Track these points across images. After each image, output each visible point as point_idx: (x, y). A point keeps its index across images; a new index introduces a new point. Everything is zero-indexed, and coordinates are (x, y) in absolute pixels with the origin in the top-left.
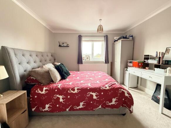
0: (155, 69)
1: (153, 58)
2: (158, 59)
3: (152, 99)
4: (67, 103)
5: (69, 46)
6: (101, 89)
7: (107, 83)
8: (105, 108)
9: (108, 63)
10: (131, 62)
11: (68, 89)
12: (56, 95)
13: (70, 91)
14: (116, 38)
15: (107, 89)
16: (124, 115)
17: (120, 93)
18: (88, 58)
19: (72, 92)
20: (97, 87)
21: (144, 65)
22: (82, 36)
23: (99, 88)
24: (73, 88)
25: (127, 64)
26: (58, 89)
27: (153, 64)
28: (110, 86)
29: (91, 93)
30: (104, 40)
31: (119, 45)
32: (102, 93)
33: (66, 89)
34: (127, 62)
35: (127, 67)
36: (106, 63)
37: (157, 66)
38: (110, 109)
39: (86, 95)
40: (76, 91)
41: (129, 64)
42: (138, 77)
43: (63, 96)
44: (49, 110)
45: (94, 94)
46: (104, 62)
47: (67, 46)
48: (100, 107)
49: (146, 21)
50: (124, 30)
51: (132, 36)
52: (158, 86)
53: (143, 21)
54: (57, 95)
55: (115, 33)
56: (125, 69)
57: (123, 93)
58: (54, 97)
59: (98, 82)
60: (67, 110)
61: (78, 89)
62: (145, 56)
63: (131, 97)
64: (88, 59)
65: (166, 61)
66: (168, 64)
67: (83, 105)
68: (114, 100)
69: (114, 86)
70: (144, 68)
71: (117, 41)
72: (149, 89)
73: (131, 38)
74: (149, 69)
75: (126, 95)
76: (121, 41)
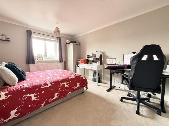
0: (93, 63)
1: (91, 57)
2: (93, 58)
3: (93, 81)
4: (42, 99)
5: (9, 41)
6: (69, 78)
7: (71, 75)
8: (73, 92)
9: (62, 62)
10: (79, 60)
11: (40, 86)
12: (26, 95)
13: (43, 87)
14: (68, 41)
15: (73, 78)
16: (83, 93)
17: (81, 79)
18: (41, 57)
19: (46, 86)
20: (66, 78)
21: (87, 62)
22: (32, 32)
23: (68, 78)
24: (45, 83)
25: (77, 62)
26: (27, 88)
27: (91, 60)
28: (74, 76)
29: (63, 83)
30: (58, 41)
31: (71, 47)
32: (71, 81)
33: (37, 86)
34: (77, 60)
35: (77, 64)
36: (60, 62)
37: (93, 61)
38: (76, 91)
39: (59, 86)
40: (49, 85)
41: (78, 62)
42: (84, 69)
43: (35, 94)
44: (16, 116)
45: (65, 83)
46: (59, 61)
47: (6, 40)
48: (70, 92)
49: (87, 34)
50: (72, 36)
51: (79, 42)
52: (95, 72)
53: (85, 34)
54: (28, 94)
55: (66, 37)
56: (76, 65)
57: (82, 78)
58: (23, 98)
59: (64, 75)
60: (43, 105)
61: (51, 83)
62: (87, 56)
63: (86, 79)
64: (41, 59)
65: (97, 58)
66: (97, 60)
67: (57, 95)
68: (78, 84)
69: (76, 75)
70: (88, 63)
71: (69, 43)
72: (90, 76)
73: (78, 43)
74: (90, 63)
75: (84, 79)
76: (72, 44)
